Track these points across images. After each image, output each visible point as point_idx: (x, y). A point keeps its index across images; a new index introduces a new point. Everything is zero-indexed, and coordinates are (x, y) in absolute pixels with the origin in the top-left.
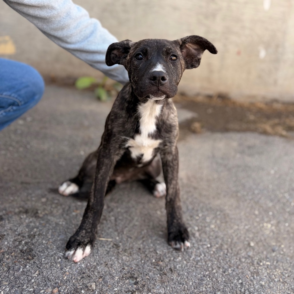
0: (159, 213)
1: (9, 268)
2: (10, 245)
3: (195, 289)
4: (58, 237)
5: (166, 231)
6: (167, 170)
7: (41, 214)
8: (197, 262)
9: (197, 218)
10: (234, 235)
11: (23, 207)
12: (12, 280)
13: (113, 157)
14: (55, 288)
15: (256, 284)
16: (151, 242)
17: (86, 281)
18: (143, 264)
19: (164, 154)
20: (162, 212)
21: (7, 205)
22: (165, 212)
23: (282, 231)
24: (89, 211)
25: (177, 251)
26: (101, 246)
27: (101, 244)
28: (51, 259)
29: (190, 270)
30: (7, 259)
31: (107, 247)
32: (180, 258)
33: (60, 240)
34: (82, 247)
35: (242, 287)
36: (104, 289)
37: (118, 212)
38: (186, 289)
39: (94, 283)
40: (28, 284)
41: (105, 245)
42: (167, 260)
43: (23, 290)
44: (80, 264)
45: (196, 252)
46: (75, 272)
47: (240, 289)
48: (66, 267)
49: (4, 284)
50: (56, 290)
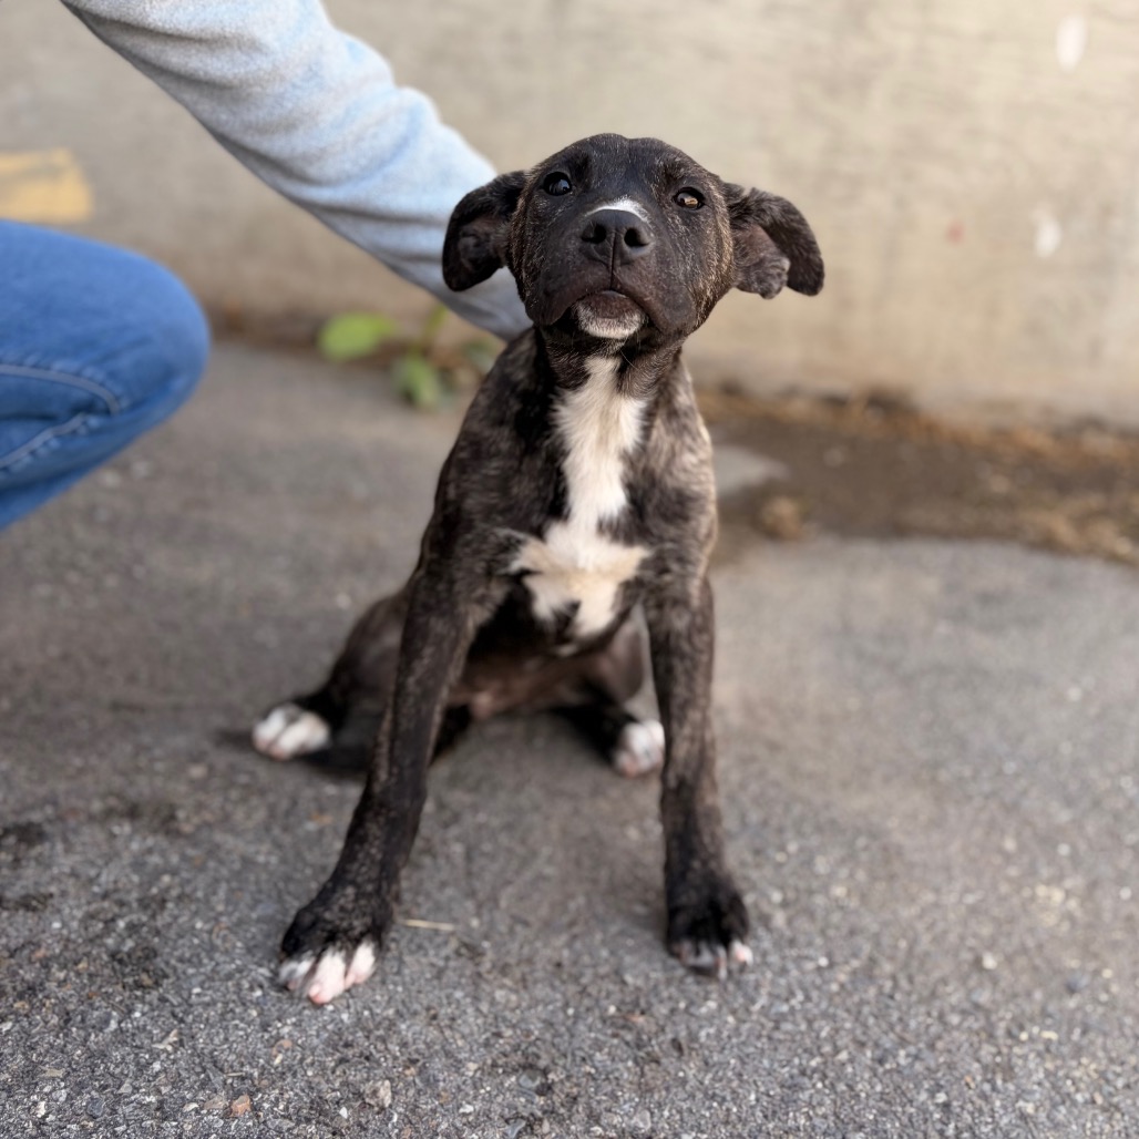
0: (633, 833)
1: (65, 1017)
2: (70, 933)
3: (770, 1117)
4: (252, 908)
5: (661, 904)
6: (670, 670)
7: (187, 821)
8: (778, 1021)
9: (780, 857)
10: (920, 926)
11: (119, 796)
12: (77, 1063)
13: (461, 608)
14: (238, 1094)
15: (1001, 1112)
16: (604, 943)
17: (355, 1076)
18: (569, 1023)
19: (660, 606)
20: (644, 832)
21: (62, 786)
22: (656, 830)
23: (1107, 916)
24: (370, 815)
25: (701, 978)
26: (413, 947)
27: (411, 941)
28: (227, 988)
29: (751, 1050)
30: (61, 984)
31: (437, 955)
32: (712, 1005)
33: (259, 920)
34: (340, 949)
35: (948, 1119)
36: (424, 1107)
37: (480, 827)
38: (733, 1117)
39: (387, 1083)
40: (136, 1079)
41: (426, 944)
42: (664, 1010)
43: (119, 1098)
44: (333, 1012)
45: (773, 983)
46: (316, 1041)
47: (939, 1126)
48: (279, 1020)
49: (48, 1075)
50: (242, 1105)
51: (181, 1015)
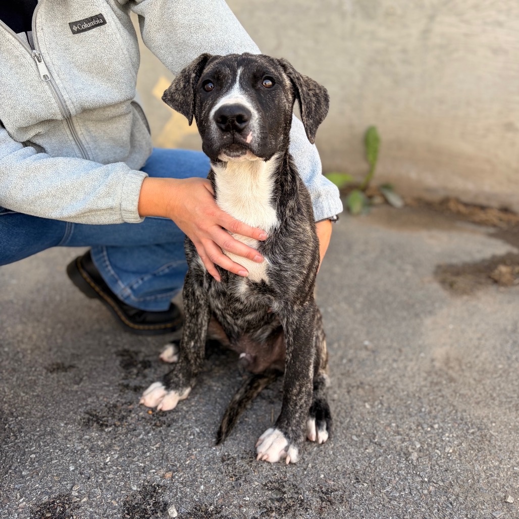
12: (125, 447)
14: (169, 471)
28: (182, 433)
40: (140, 457)
43: (132, 462)
50: (169, 475)
51: (163, 438)
